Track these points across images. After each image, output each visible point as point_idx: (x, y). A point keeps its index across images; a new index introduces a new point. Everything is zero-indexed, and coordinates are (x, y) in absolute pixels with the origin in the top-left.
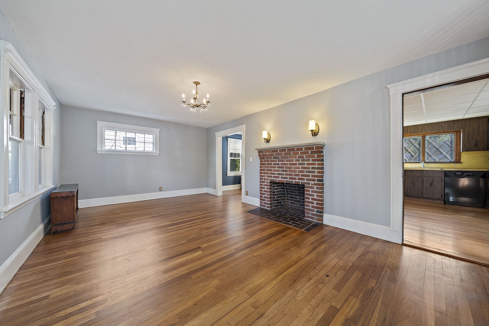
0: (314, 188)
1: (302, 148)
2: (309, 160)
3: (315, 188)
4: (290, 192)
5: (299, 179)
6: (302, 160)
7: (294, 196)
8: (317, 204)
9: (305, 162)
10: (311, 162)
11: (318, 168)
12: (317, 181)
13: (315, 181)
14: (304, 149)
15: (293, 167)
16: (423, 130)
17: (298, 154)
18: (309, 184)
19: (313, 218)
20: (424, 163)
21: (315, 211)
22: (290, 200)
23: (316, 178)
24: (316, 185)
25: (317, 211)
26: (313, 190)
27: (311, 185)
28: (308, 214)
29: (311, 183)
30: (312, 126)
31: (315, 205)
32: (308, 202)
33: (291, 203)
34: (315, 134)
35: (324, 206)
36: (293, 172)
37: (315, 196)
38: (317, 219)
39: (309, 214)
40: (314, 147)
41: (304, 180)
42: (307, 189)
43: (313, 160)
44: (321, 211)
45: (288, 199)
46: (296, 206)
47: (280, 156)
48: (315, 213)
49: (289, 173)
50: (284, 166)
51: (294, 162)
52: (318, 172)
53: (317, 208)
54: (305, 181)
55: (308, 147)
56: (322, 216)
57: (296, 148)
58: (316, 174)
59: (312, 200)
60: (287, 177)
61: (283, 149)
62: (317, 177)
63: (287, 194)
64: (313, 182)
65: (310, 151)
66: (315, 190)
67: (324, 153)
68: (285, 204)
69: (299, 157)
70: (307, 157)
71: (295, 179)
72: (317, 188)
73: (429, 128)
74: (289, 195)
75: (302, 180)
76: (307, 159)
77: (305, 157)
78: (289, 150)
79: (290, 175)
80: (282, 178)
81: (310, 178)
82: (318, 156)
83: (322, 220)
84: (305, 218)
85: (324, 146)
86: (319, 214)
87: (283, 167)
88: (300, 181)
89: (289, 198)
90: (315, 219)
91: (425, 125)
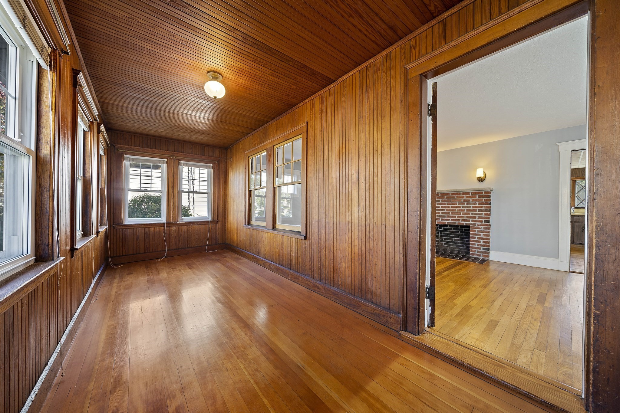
0: (480, 229)
1: (469, 193)
2: (475, 204)
3: (482, 228)
4: (444, 234)
5: (463, 220)
6: (467, 204)
7: (449, 238)
8: (484, 242)
9: (470, 205)
10: (477, 205)
11: (486, 211)
12: (484, 222)
13: (482, 222)
14: (471, 194)
15: (456, 210)
16: (574, 174)
17: (463, 197)
18: (475, 224)
19: (480, 255)
20: (574, 208)
21: (482, 249)
22: (444, 241)
23: (483, 220)
24: (482, 226)
25: (484, 249)
26: (479, 230)
27: (478, 225)
28: (473, 252)
29: (478, 224)
30: (480, 173)
31: (482, 243)
32: (473, 241)
33: (445, 244)
34: (481, 180)
35: (491, 244)
36: (457, 214)
37: (482, 235)
38: (483, 256)
39: (475, 252)
40: (482, 192)
41: (469, 221)
42: (473, 229)
43: (479, 204)
44: (487, 249)
45: (441, 241)
46: (452, 247)
47: (441, 200)
48: (482, 250)
49: (451, 215)
50: (446, 209)
51: (458, 205)
52: (485, 214)
53: (484, 246)
54: (471, 222)
55: (475, 192)
56: (488, 253)
57: (461, 192)
58: (483, 216)
59: (478, 239)
60: (449, 218)
61: (446, 193)
62: (485, 219)
63: (441, 236)
64: (480, 223)
65: (477, 196)
66: (482, 230)
67: (491, 198)
68: (438, 245)
69: (464, 201)
70: (473, 200)
71: (459, 220)
72: (484, 228)
73: (581, 172)
74: (443, 237)
75: (466, 221)
76: (473, 202)
77: (471, 200)
78: (452, 194)
79: (452, 217)
80: (442, 219)
81: (477, 219)
82: (485, 200)
83: (488, 256)
84: (470, 256)
85: (492, 191)
86: (486, 251)
87: (444, 209)
88: (465, 222)
89: (443, 240)
90: (482, 255)
91: (576, 169)
